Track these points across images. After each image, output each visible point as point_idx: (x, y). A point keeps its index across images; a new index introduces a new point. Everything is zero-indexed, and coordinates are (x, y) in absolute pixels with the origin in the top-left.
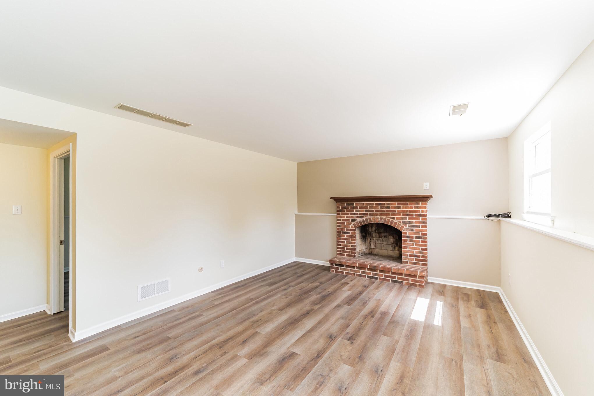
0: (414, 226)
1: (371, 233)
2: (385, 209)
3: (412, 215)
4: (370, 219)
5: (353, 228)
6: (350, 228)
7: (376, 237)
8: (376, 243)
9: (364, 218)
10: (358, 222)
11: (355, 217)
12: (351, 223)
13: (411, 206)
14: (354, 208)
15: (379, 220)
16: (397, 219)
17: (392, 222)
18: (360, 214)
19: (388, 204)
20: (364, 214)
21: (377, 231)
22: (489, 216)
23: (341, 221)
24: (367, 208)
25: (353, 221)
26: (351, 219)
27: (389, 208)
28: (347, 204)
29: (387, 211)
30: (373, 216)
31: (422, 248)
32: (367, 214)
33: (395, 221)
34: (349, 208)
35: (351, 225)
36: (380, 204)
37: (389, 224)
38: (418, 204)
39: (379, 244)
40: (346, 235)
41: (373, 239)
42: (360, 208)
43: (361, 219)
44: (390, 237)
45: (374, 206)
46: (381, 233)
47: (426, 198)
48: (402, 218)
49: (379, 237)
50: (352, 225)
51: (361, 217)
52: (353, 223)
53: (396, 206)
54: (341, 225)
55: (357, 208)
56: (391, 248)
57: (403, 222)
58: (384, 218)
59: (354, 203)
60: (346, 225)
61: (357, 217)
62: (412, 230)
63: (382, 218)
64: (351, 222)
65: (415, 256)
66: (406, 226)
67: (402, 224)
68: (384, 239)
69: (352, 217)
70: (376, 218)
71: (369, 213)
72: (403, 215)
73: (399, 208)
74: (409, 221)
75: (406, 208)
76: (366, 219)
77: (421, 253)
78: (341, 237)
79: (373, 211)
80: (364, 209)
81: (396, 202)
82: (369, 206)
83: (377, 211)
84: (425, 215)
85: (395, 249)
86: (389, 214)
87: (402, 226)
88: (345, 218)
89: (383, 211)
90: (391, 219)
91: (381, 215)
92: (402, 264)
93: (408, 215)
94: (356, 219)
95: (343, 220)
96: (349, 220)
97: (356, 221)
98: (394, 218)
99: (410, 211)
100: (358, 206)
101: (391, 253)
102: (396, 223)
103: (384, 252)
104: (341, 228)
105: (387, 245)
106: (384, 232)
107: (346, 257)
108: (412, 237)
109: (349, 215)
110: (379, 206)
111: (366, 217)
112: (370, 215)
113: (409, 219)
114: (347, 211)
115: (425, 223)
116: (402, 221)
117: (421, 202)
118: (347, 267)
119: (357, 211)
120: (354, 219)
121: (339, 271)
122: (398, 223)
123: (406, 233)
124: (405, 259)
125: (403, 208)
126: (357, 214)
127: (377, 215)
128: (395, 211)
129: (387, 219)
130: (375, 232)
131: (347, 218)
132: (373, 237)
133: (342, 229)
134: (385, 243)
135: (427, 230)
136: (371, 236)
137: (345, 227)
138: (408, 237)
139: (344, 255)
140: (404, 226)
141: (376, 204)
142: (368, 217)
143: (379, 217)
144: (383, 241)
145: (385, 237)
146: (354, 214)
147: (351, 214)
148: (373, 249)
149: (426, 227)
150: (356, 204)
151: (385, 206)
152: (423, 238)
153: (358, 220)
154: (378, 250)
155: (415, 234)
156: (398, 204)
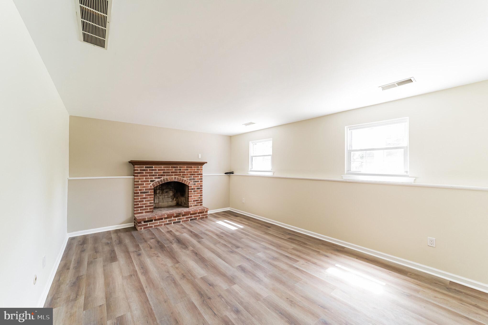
0: (196, 182)
1: (156, 190)
2: (178, 171)
3: (195, 174)
4: (167, 179)
5: (152, 187)
6: (149, 187)
7: (159, 193)
8: (159, 198)
9: (162, 179)
10: (156, 182)
11: (154, 178)
12: (150, 184)
13: (194, 168)
14: (153, 170)
15: (174, 179)
16: (186, 177)
17: (182, 180)
18: (159, 175)
19: (180, 167)
20: (162, 175)
21: (160, 189)
22: (226, 173)
23: (140, 183)
24: (165, 170)
25: (151, 181)
26: (150, 180)
27: (180, 170)
28: (146, 167)
29: (179, 172)
30: (169, 177)
31: (200, 195)
32: (164, 175)
33: (185, 179)
34: (148, 171)
35: (149, 185)
36: (174, 167)
37: (181, 182)
38: (198, 167)
39: (162, 199)
40: (144, 194)
41: (157, 196)
42: (159, 170)
43: (159, 180)
44: (170, 192)
45: (170, 168)
46: (163, 190)
47: (202, 164)
48: (189, 177)
49: (162, 193)
50: (151, 185)
51: (159, 178)
52: (152, 183)
53: (186, 168)
54: (139, 186)
55: (156, 170)
56: (171, 200)
57: (190, 180)
58: (177, 178)
59: (153, 166)
60: (144, 185)
61: (155, 178)
62: (195, 184)
63: (176, 177)
64: (150, 182)
65: (197, 201)
66: (191, 182)
67: (189, 181)
68: (166, 194)
69: (151, 178)
70: (172, 178)
71: (166, 174)
72: (190, 174)
73: (187, 170)
74: (193, 179)
75: (192, 170)
76: (164, 179)
77: (200, 198)
78: (139, 197)
79: (169, 173)
80: (162, 171)
81: (186, 166)
82: (166, 169)
83: (172, 172)
84: (202, 174)
85: (173, 200)
86: (181, 174)
87: (189, 182)
88: (144, 180)
89: (177, 172)
90: (182, 178)
91: (175, 175)
92: (189, 208)
93: (192, 174)
94: (155, 179)
95: (141, 181)
96: (148, 181)
97: (155, 182)
98: (184, 177)
99: (194, 172)
100: (157, 169)
101: (170, 204)
102: (185, 180)
103: (165, 204)
104: (139, 188)
105: (168, 198)
106: (166, 189)
107: (144, 214)
108: (195, 189)
109: (148, 177)
110: (174, 169)
111: (163, 177)
112: (167, 175)
113: (194, 177)
114: (146, 173)
115: (202, 179)
116: (189, 178)
117: (200, 166)
118: (156, 221)
119: (155, 173)
120: (153, 180)
121: (148, 227)
122: (186, 180)
123: (191, 187)
124: (191, 204)
125: (190, 170)
126: (156, 175)
127: (172, 175)
128: (184, 172)
129: (179, 178)
130: (159, 189)
131: (145, 179)
132: (157, 194)
133: (140, 190)
134: (166, 197)
135: (202, 183)
136: (155, 193)
137: (144, 187)
138: (192, 189)
139: (142, 213)
140: (190, 182)
141: (172, 167)
142: (165, 177)
143: (173, 177)
144: (165, 196)
145: (166, 192)
146: (153, 175)
147: (150, 176)
148: (157, 203)
149: (202, 181)
150: (155, 167)
151: (178, 168)
152: (200, 188)
153: (157, 180)
154: (161, 203)
155: (197, 186)
156: (187, 167)
